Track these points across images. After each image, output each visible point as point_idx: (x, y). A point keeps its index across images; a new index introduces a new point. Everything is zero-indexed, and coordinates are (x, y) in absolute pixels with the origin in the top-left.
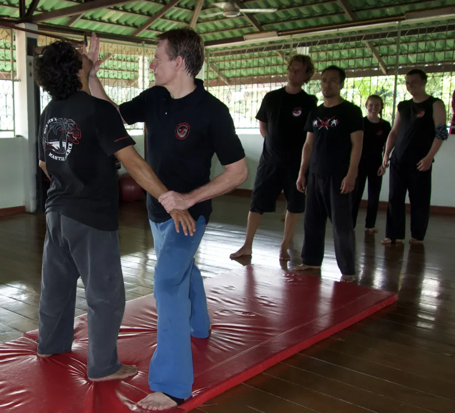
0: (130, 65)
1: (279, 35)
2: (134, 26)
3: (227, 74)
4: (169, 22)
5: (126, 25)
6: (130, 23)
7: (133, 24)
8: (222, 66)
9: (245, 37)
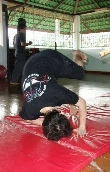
0: (52, 24)
1: (108, 9)
2: (53, 7)
3: (91, 28)
4: (67, 6)
5: (49, 6)
6: (51, 5)
7: (52, 6)
8: (89, 25)
9: (95, 10)
